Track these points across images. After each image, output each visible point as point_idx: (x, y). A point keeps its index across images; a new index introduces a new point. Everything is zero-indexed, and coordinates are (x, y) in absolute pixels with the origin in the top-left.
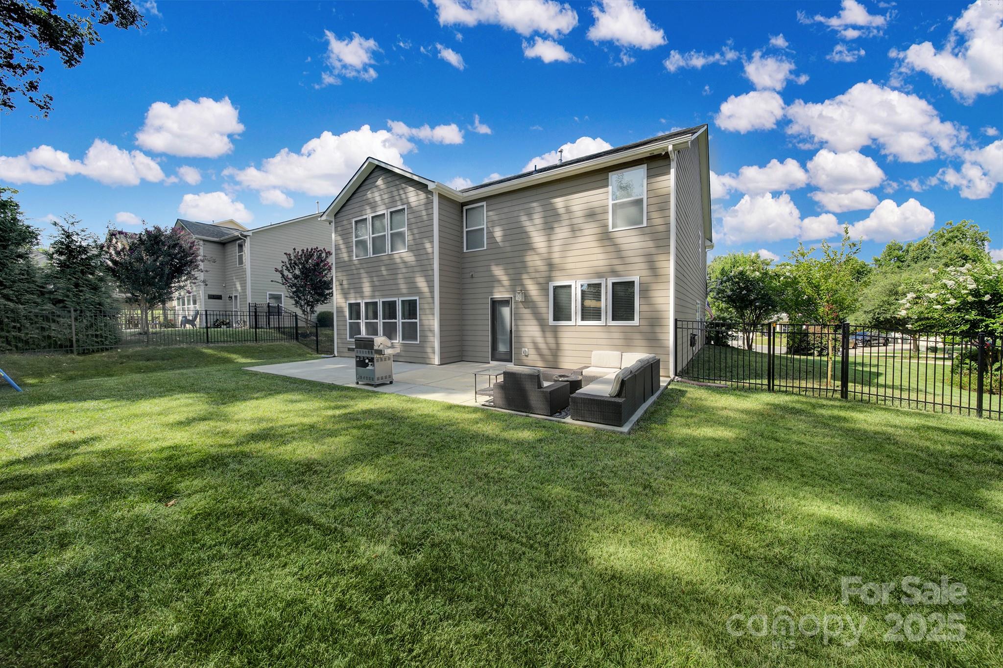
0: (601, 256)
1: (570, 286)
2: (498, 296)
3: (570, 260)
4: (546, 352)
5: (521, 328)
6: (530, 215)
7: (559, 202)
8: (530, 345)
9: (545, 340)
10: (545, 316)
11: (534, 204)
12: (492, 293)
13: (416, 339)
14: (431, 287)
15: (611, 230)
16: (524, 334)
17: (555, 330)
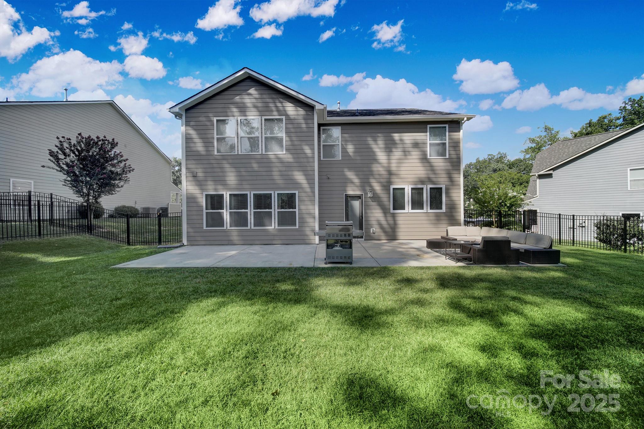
0: (421, 168)
1: (404, 189)
2: (350, 192)
3: (402, 169)
4: (389, 230)
5: (369, 215)
6: (375, 141)
7: (396, 136)
8: (377, 226)
9: (387, 222)
10: (387, 207)
11: (379, 135)
12: (345, 191)
13: (295, 225)
14: (312, 188)
15: (429, 157)
16: (372, 219)
17: (394, 216)
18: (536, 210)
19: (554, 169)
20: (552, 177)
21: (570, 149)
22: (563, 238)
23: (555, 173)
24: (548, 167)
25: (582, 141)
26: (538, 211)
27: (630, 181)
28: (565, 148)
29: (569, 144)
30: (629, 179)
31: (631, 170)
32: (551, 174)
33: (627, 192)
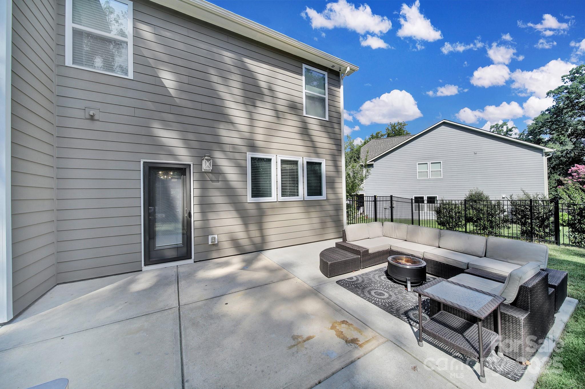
1: (269, 160)
15: (304, 114)
18: (363, 195)
19: (374, 161)
20: (373, 167)
21: (382, 146)
22: (379, 217)
23: (375, 164)
24: (370, 158)
25: (387, 141)
26: (364, 195)
27: (418, 172)
28: (378, 145)
29: (380, 142)
30: (418, 171)
31: (418, 164)
32: (373, 164)
33: (417, 180)
